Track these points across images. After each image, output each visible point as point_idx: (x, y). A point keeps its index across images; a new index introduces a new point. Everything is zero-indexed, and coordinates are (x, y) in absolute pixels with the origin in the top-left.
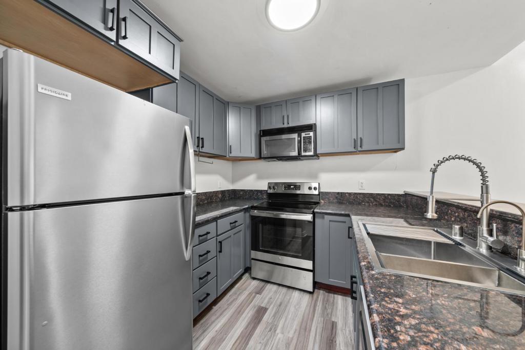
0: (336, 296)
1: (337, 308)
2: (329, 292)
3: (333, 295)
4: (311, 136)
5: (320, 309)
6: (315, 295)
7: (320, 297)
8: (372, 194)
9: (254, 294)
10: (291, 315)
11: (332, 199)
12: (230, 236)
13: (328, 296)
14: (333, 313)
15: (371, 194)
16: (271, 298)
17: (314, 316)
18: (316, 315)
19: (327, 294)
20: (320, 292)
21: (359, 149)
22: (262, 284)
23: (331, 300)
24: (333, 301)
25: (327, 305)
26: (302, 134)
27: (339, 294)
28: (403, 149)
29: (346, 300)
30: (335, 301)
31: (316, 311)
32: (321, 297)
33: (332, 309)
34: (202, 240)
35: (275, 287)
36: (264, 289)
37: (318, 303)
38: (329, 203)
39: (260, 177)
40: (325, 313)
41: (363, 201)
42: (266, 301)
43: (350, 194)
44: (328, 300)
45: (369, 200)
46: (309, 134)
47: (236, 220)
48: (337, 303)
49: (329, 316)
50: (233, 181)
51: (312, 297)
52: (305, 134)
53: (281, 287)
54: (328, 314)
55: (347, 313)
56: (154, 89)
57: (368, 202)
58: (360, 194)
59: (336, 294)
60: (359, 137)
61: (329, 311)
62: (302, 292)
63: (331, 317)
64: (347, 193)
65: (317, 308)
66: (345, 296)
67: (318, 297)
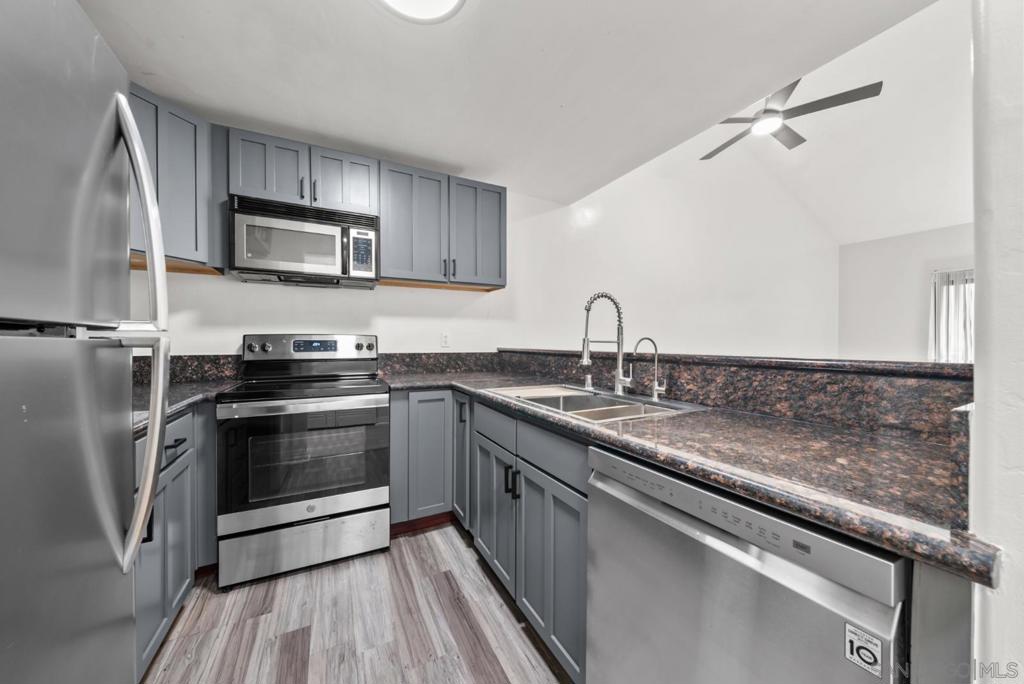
0: (427, 534)
1: (439, 550)
2: (415, 535)
3: (422, 536)
4: (371, 240)
5: (415, 567)
6: (394, 551)
7: (403, 548)
9: (250, 622)
10: (368, 606)
11: (398, 366)
12: (164, 488)
13: (417, 541)
14: (439, 559)
16: (305, 603)
17: (411, 583)
18: (414, 580)
19: (412, 538)
20: (399, 542)
21: (452, 279)
22: (261, 589)
23: (425, 543)
24: (428, 544)
25: (423, 555)
26: (351, 230)
27: (431, 531)
28: (503, 286)
29: (445, 533)
30: (431, 543)
31: (411, 572)
32: (406, 549)
33: (434, 556)
35: (301, 580)
36: (273, 598)
37: (407, 559)
38: (393, 374)
40: (428, 569)
41: (447, 367)
42: (295, 614)
43: (428, 355)
44: (419, 547)
45: (456, 363)
46: (367, 234)
48: (434, 542)
49: (435, 568)
51: (391, 555)
52: (359, 233)
53: (315, 573)
54: (431, 567)
55: (457, 550)
57: (455, 368)
58: (443, 354)
59: (426, 532)
60: (452, 259)
61: (431, 561)
62: (368, 558)
63: (438, 568)
65: (409, 568)
66: (441, 528)
67: (400, 551)
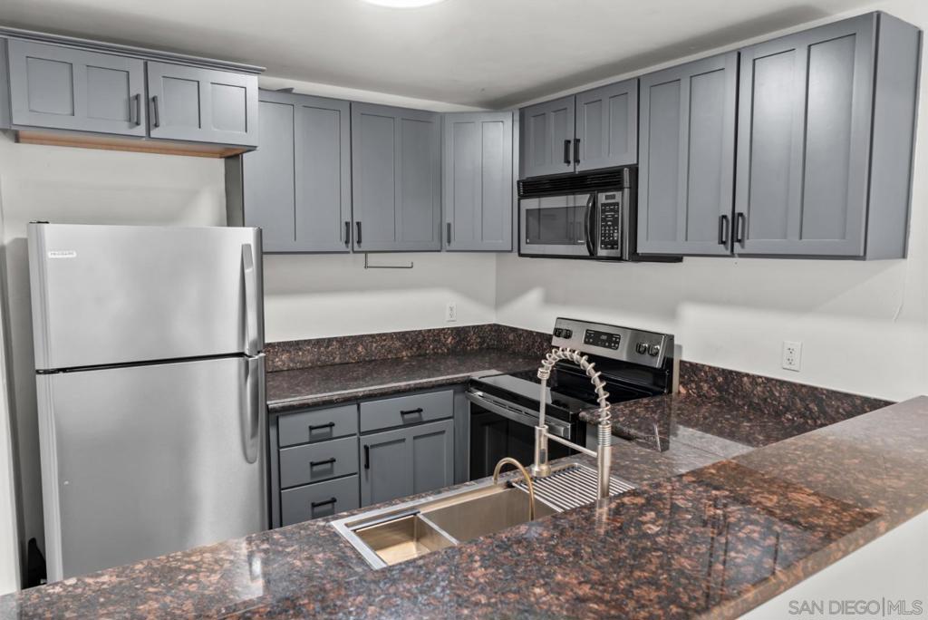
8: (816, 389)
11: (705, 387)
12: (404, 440)
15: (813, 390)
26: (600, 195)
34: (317, 435)
39: (549, 300)
43: (753, 378)
45: (807, 407)
46: (613, 197)
47: (421, 407)
50: (500, 303)
52: (607, 198)
56: (244, 155)
57: (803, 416)
58: (782, 383)
64: (747, 375)
